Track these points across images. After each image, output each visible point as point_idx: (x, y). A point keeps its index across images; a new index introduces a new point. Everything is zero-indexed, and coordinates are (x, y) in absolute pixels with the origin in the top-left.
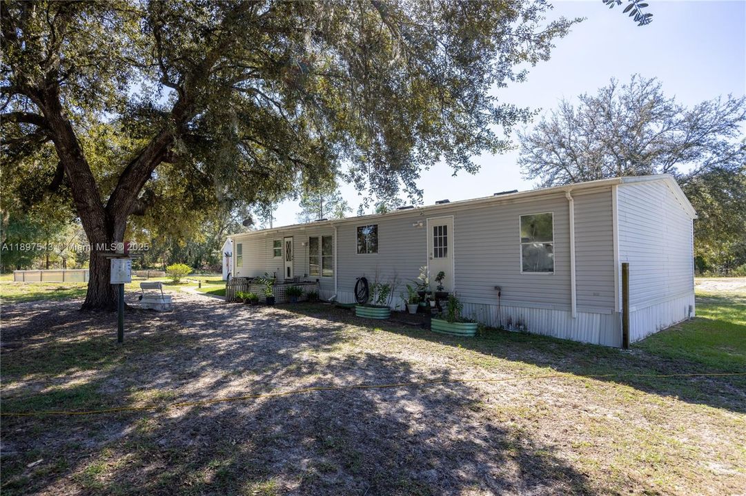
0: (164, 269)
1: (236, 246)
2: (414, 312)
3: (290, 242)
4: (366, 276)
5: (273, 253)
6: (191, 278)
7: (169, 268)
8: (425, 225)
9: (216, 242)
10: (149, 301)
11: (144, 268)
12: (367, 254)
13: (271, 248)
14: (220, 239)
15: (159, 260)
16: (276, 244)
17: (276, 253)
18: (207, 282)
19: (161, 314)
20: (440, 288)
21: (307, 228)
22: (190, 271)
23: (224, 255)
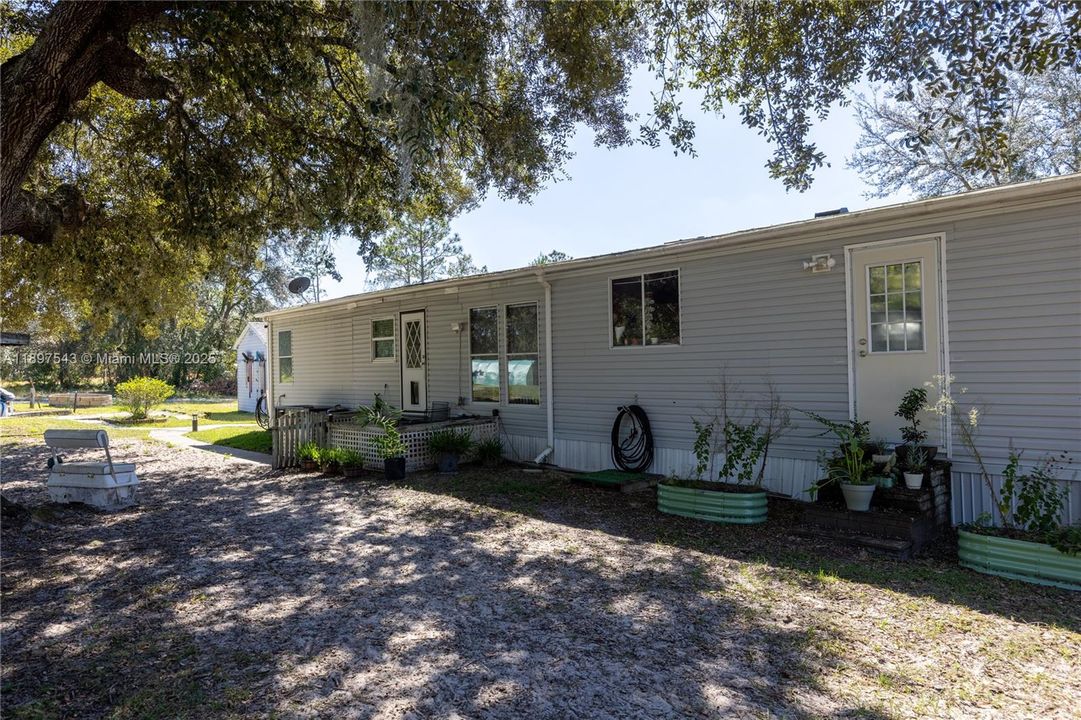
0: (110, 389)
1: (276, 337)
2: (864, 507)
3: (417, 323)
4: (640, 403)
5: (371, 350)
6: (171, 407)
7: (122, 387)
8: (841, 264)
9: (218, 333)
10: (70, 480)
11: (67, 387)
12: (644, 348)
13: (368, 339)
14: (224, 327)
15: (98, 370)
16: (379, 328)
17: (378, 351)
18: (208, 415)
19: (108, 521)
20: (912, 435)
21: (463, 289)
22: (169, 394)
23: (241, 357)
